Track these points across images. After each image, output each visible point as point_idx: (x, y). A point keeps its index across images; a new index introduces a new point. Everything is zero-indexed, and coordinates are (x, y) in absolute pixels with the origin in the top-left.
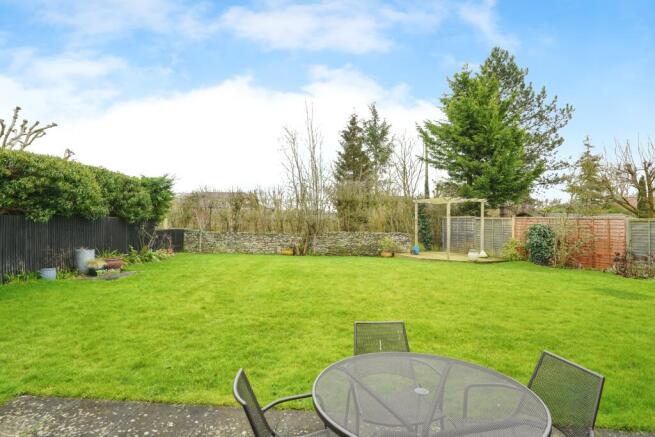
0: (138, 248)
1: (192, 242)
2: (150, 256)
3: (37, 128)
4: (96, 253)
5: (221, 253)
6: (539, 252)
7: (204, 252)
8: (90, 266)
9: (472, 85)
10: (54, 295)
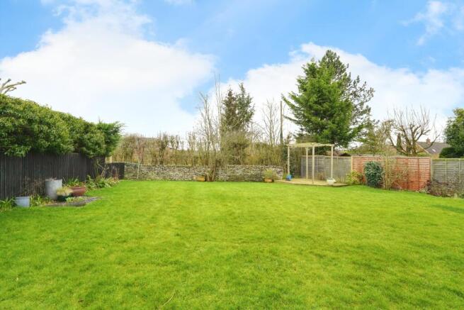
0: (94, 177)
1: (130, 172)
2: (103, 183)
3: (9, 84)
4: (63, 182)
5: (152, 180)
6: (373, 179)
7: (140, 179)
8: (59, 193)
9: (318, 72)
10: (30, 225)
